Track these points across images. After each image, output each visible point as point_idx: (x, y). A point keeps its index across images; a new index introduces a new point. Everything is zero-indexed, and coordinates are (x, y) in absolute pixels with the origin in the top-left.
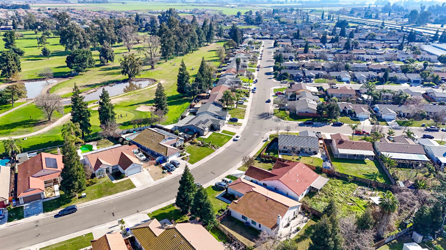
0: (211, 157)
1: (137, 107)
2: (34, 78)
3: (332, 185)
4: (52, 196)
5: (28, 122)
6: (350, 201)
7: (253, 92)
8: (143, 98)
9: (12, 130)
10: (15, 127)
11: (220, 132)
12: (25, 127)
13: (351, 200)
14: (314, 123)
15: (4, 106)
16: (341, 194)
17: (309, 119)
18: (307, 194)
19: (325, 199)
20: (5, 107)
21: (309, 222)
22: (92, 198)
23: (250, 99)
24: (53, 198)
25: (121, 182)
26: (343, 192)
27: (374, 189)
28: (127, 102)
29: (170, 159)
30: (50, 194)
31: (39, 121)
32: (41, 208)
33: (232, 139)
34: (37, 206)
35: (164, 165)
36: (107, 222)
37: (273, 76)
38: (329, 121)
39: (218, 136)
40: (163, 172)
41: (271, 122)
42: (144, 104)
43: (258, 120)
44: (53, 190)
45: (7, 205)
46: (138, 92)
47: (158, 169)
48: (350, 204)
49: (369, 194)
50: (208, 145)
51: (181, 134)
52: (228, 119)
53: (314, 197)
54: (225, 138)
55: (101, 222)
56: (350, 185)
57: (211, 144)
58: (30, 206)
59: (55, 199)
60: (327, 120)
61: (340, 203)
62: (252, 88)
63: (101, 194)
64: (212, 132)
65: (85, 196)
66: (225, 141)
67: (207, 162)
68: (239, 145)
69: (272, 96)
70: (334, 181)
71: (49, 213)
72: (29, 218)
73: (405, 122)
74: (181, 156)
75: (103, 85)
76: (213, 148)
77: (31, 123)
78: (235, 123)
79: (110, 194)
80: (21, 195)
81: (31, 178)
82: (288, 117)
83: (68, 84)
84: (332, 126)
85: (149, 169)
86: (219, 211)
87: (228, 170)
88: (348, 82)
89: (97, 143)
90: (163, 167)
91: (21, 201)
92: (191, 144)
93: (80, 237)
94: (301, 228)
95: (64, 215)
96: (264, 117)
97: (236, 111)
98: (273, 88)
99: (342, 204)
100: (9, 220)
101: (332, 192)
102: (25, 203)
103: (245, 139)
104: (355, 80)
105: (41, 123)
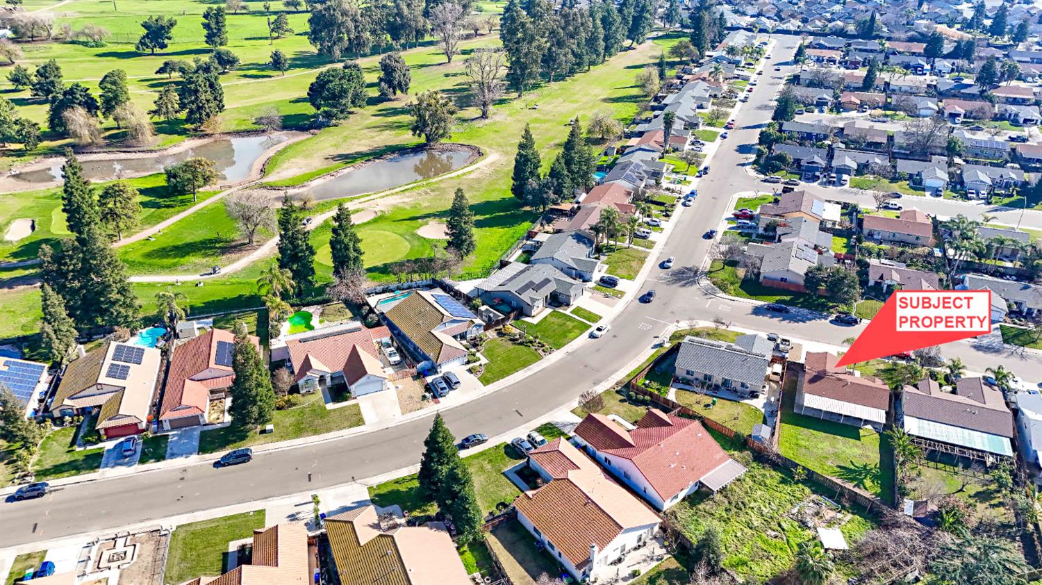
0: (530, 373)
1: (421, 226)
2: (246, 128)
3: (754, 481)
4: (219, 421)
5: (212, 243)
6: (777, 527)
7: (684, 205)
8: (441, 200)
9: (183, 260)
10: (188, 254)
11: (568, 311)
12: (206, 255)
13: (780, 525)
14: (793, 310)
15: (180, 198)
16: (763, 508)
17: (785, 298)
18: (689, 496)
19: (724, 514)
20: (182, 201)
21: (667, 562)
22: (282, 437)
23: (668, 225)
24: (219, 425)
25: (341, 408)
26: (770, 504)
27: (844, 507)
28: (405, 209)
29: (444, 369)
30: (214, 416)
31: (233, 241)
32: (196, 443)
33: (587, 334)
34: (190, 438)
35: (429, 379)
36: (296, 492)
37: (753, 157)
38: (832, 307)
39: (560, 320)
40: (424, 397)
41: (690, 295)
42: (437, 219)
43: (665, 286)
44: (222, 408)
45: (143, 431)
46: (436, 183)
47: (417, 388)
48: (773, 533)
49: (828, 517)
50: (531, 342)
51: (483, 308)
52: (596, 276)
53: (701, 506)
54: (574, 327)
55: (284, 489)
56: (794, 487)
57: (537, 341)
58: (180, 436)
59: (221, 429)
60: (826, 306)
61: (751, 528)
62: (686, 190)
63: (299, 431)
64: (551, 310)
65: (271, 431)
66: (571, 335)
67: (517, 383)
68: (598, 350)
69: (726, 219)
70: (763, 471)
71: (207, 456)
72: (174, 460)
73: (1023, 332)
74: (468, 362)
75: (371, 158)
76: (540, 351)
77: (217, 245)
78: (611, 290)
79: (316, 432)
80: (167, 416)
81: (187, 381)
82: (737, 285)
83: (305, 148)
84: (831, 322)
85: (400, 386)
86: (497, 507)
87: (551, 410)
88: (936, 193)
89: (321, 310)
90: (428, 384)
91: (167, 426)
92: (498, 334)
93: (244, 514)
94: (643, 572)
95: (229, 465)
96: (680, 280)
97: (625, 256)
98: (736, 196)
99: (755, 533)
100: (142, 461)
101: (746, 500)
102: (173, 429)
103: (615, 336)
104: (958, 187)
105: (235, 247)
